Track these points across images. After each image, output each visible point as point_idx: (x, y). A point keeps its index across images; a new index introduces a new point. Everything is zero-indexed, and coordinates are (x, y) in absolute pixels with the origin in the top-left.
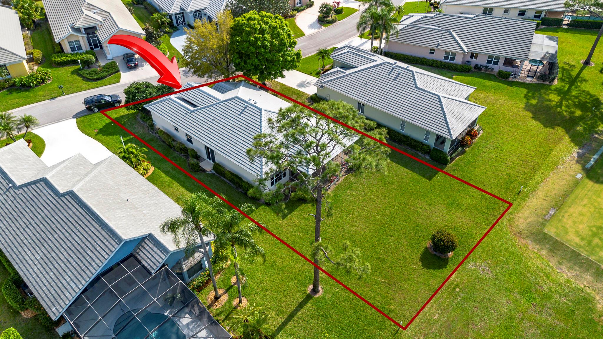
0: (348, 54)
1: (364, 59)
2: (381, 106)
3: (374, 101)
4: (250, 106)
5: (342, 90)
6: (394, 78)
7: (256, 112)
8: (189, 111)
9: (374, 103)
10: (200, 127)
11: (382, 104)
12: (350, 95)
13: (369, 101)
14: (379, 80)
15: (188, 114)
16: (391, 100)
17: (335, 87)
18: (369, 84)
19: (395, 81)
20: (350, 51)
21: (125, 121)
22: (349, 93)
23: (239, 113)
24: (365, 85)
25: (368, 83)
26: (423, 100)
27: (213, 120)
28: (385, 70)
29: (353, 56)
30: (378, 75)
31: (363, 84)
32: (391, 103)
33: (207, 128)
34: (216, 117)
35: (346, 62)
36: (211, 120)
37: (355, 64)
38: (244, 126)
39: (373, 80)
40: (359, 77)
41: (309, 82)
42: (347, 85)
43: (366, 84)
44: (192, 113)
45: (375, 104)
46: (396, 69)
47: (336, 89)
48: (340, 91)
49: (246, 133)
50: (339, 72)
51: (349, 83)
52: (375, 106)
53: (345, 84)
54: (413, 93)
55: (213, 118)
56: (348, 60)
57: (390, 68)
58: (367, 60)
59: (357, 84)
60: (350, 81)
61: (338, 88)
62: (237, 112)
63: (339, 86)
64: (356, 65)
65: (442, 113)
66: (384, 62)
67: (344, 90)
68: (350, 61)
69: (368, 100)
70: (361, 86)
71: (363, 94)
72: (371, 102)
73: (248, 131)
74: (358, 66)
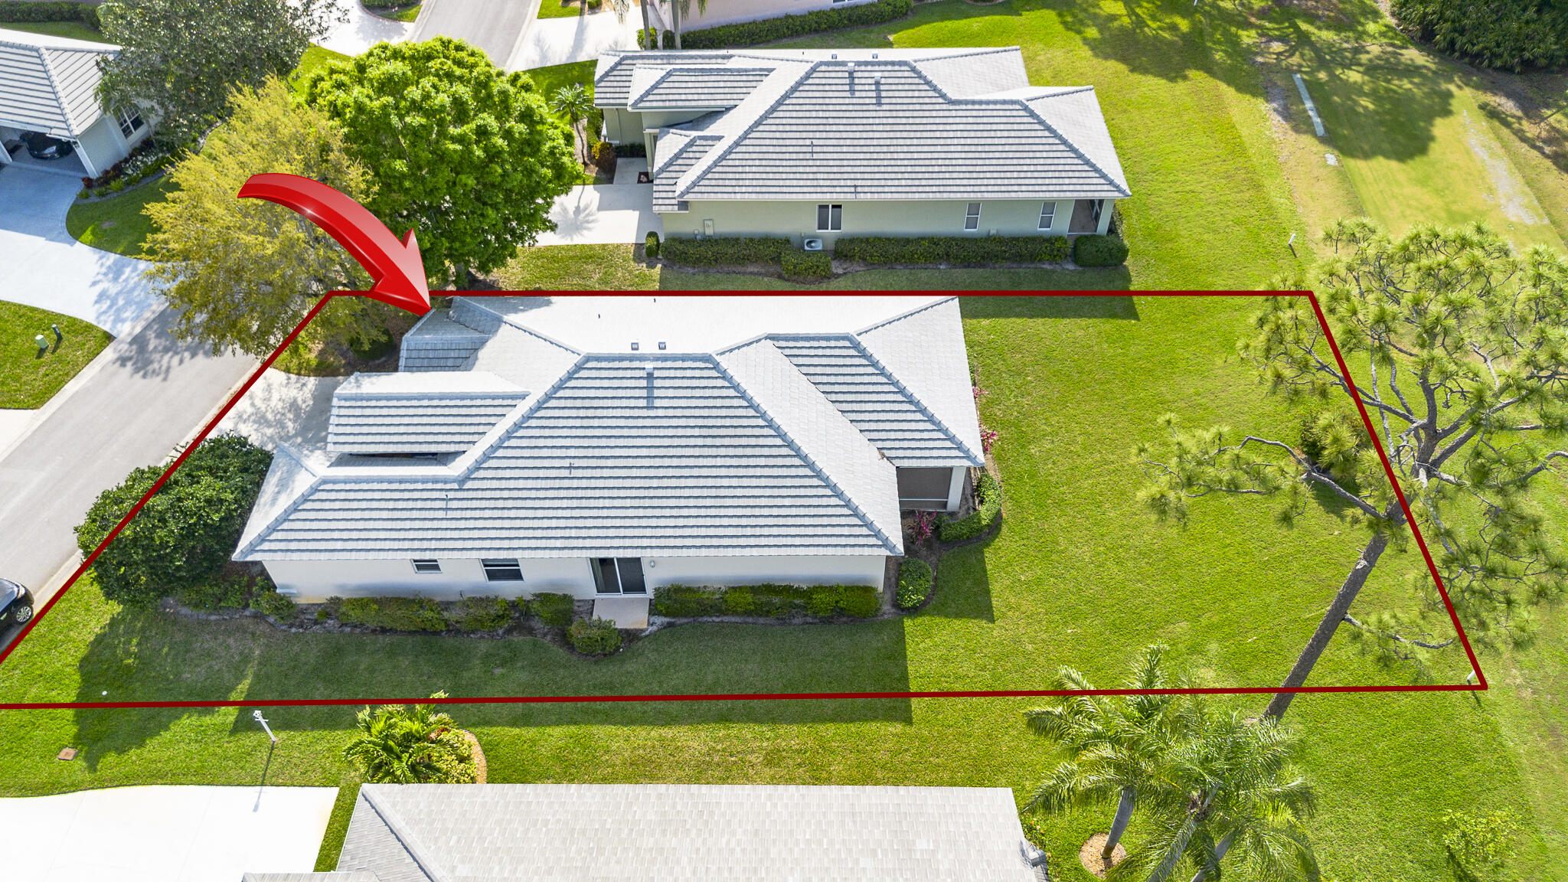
0: (672, 79)
1: (732, 78)
2: (900, 189)
3: (869, 183)
4: (660, 364)
5: (758, 189)
6: (874, 101)
7: (697, 373)
8: (448, 486)
9: (873, 189)
10: (540, 513)
11: (896, 183)
12: (794, 196)
13: (859, 189)
14: (837, 121)
15: (451, 495)
16: (913, 162)
17: (730, 189)
18: (821, 142)
19: (884, 107)
20: (675, 70)
21: (134, 649)
22: (785, 189)
23: (643, 403)
24: (809, 149)
25: (815, 142)
26: (989, 127)
27: (570, 468)
28: (834, 88)
29: (693, 79)
30: (824, 107)
31: (804, 149)
32: (917, 169)
33: (575, 503)
34: (572, 452)
35: (687, 104)
36: (565, 473)
37: (719, 103)
38: (697, 432)
39: (821, 128)
40: (778, 135)
41: (578, 208)
42: (761, 169)
43: (812, 145)
44: (469, 485)
45: (880, 189)
46: (859, 74)
47: (739, 196)
48: (754, 196)
49: (722, 451)
50: (698, 143)
51: (764, 163)
52: (883, 196)
53: (754, 169)
54: (951, 120)
55: (566, 463)
56: (690, 97)
57: (840, 75)
58: (744, 78)
59: (787, 156)
60: (761, 156)
61: (744, 189)
62: (633, 403)
63: (741, 183)
64: (725, 103)
65: (1057, 142)
66: (812, 65)
67: (764, 189)
68: (696, 97)
69: (853, 189)
70: (801, 156)
71: (826, 176)
72: (866, 189)
73: (727, 441)
74: (732, 103)
